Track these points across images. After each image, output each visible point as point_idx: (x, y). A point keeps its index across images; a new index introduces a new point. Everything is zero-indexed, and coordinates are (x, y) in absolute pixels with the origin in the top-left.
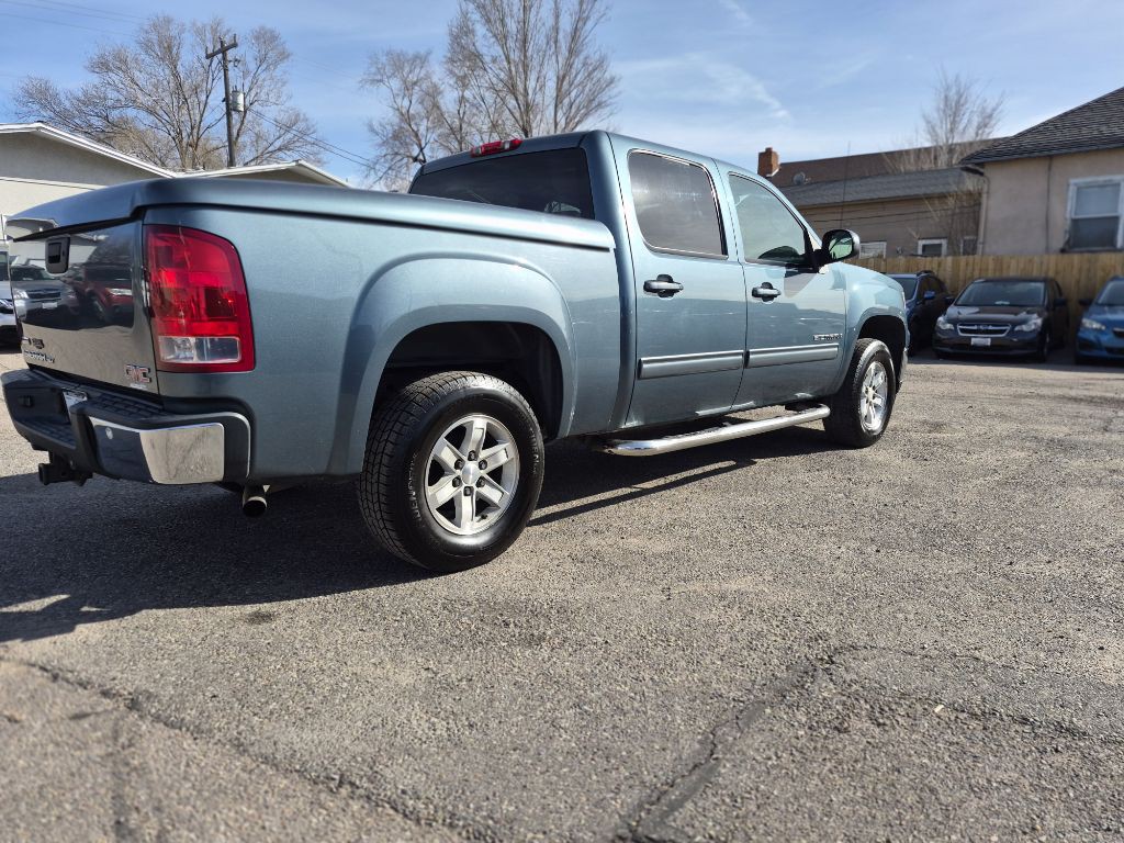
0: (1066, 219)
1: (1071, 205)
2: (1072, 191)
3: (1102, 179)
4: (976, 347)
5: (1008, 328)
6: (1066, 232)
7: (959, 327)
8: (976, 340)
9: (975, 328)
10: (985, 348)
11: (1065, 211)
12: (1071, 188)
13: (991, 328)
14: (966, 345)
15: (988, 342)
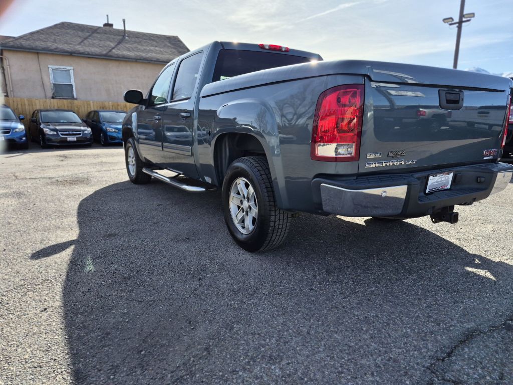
0: (51, 83)
1: (51, 77)
2: (51, 72)
3: (62, 67)
4: (70, 142)
5: (82, 132)
6: (52, 89)
7: (59, 133)
8: (70, 139)
9: (67, 133)
10: (74, 142)
11: (50, 79)
12: (50, 69)
13: (74, 133)
14: (65, 141)
15: (75, 139)
